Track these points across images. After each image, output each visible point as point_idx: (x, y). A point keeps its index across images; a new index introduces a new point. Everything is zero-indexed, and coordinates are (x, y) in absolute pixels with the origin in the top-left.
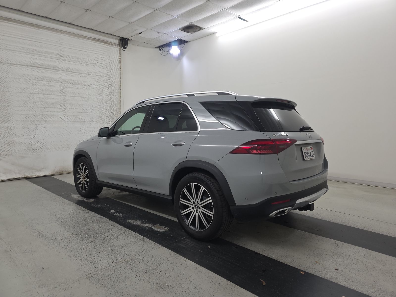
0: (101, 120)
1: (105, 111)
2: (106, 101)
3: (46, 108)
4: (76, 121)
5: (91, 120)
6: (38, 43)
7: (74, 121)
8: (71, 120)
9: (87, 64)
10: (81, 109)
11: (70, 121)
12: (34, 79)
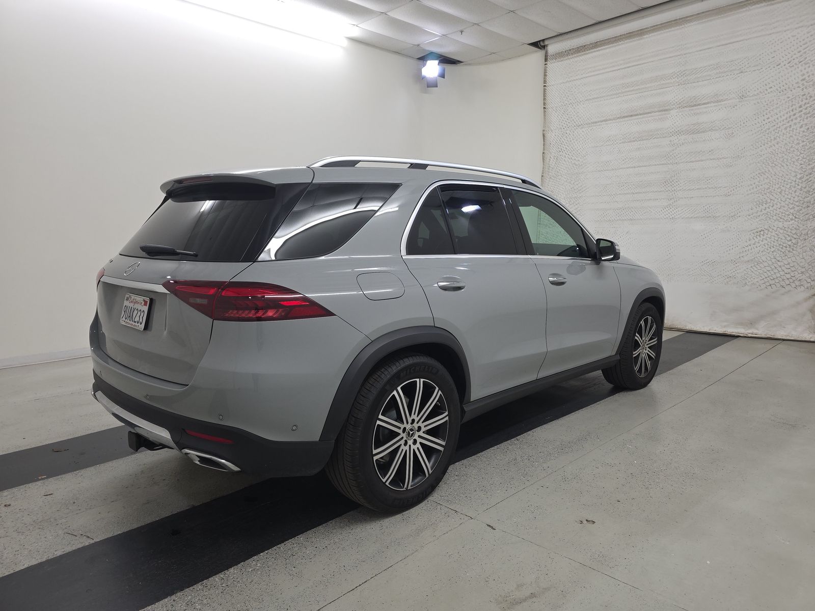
0: (764, 212)
1: (777, 186)
2: (786, 157)
3: (636, 193)
4: (695, 216)
5: (733, 214)
6: (637, 67)
7: (691, 218)
8: (684, 215)
9: (742, 72)
10: (709, 188)
11: (682, 218)
12: (622, 141)
